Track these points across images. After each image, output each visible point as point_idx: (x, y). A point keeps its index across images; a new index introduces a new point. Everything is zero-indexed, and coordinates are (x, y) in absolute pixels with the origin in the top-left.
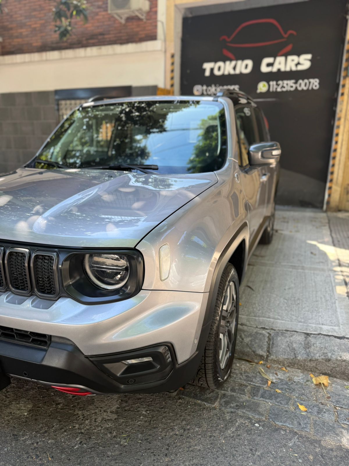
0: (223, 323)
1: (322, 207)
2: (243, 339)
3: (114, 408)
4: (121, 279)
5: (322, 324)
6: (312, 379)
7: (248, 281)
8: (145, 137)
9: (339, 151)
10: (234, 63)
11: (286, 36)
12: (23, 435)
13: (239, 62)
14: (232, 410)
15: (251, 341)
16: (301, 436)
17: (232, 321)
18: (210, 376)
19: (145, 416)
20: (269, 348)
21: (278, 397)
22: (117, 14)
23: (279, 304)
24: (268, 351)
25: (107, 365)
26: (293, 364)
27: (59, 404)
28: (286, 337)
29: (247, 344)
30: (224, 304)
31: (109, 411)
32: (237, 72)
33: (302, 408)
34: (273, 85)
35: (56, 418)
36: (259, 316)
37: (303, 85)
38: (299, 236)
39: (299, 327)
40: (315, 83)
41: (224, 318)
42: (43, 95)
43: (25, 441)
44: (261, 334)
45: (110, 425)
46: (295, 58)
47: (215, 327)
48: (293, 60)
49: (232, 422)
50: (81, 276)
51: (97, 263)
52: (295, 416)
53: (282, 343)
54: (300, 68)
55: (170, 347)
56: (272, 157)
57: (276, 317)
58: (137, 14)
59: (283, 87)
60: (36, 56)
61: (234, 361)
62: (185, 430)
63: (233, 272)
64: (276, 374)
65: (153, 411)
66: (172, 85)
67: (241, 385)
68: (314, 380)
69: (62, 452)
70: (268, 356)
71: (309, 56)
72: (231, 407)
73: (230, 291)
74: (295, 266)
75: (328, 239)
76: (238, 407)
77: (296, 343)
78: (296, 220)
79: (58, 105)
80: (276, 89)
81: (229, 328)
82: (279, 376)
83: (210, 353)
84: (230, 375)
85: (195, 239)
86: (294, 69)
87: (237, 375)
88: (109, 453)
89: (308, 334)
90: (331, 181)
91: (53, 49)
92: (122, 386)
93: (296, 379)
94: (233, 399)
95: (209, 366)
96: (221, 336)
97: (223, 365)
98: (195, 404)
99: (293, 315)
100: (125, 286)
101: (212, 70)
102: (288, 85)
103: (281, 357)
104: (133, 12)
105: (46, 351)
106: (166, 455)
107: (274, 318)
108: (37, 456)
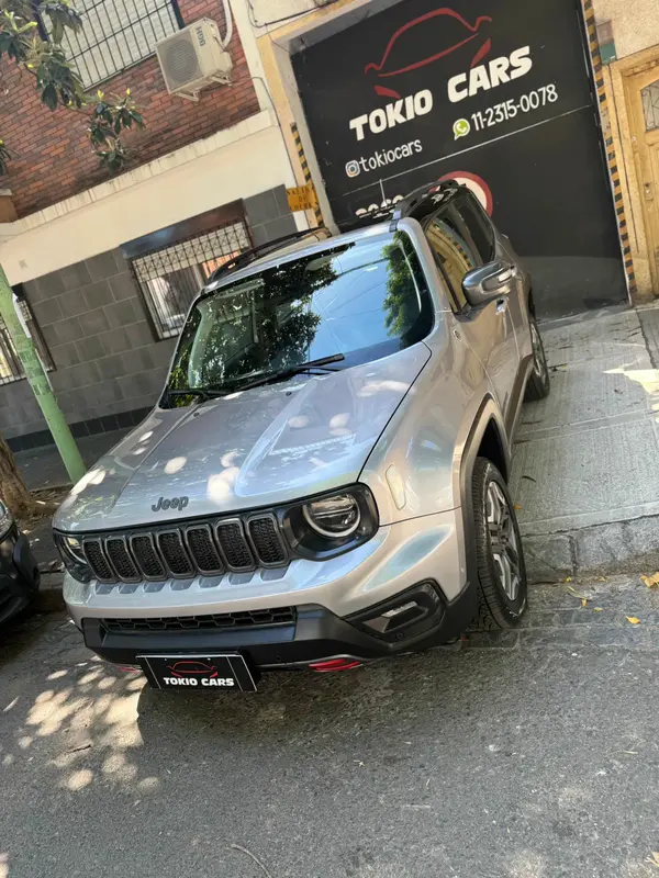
0: (493, 540)
1: (626, 299)
2: (534, 555)
3: (386, 684)
4: (353, 522)
5: (645, 502)
6: (643, 580)
7: (523, 469)
8: (306, 300)
9: (625, 196)
10: (399, 104)
11: (474, 29)
12: (291, 739)
13: (409, 100)
14: (540, 647)
15: (546, 554)
16: (635, 652)
17: (509, 535)
18: (497, 611)
19: (429, 682)
20: (573, 557)
21: (599, 616)
22: (182, 92)
23: (576, 491)
24: (574, 562)
25: (367, 623)
26: (614, 568)
27: (317, 697)
28: (594, 535)
29: (542, 560)
30: (487, 515)
31: (381, 688)
32: (410, 116)
33: (633, 620)
34: (478, 118)
35: (320, 712)
36: (550, 517)
37: (529, 102)
38: (593, 366)
39: (612, 515)
40: (550, 92)
41: (494, 533)
42: (103, 260)
43: (295, 744)
44: (558, 541)
45: (387, 702)
46: (503, 60)
47: (484, 548)
48: (500, 66)
49: (541, 660)
50: (305, 531)
51: (318, 510)
52: (626, 631)
53: (591, 545)
54: (515, 74)
55: (434, 584)
56: (501, 284)
57: (576, 511)
58: (214, 79)
59: (496, 116)
60: (73, 202)
61: (529, 587)
62: (483, 684)
63: (489, 467)
64: (593, 589)
65: (436, 673)
66: (308, 177)
67: (545, 615)
68: (646, 582)
69: (344, 743)
70: (575, 568)
71: (526, 50)
72: (537, 644)
73: (493, 493)
74: (592, 423)
75: (643, 357)
76: (546, 641)
77: (610, 540)
78: (585, 338)
79: (132, 268)
80: (485, 123)
81: (508, 544)
82: (598, 591)
83: (487, 582)
84: (527, 607)
85: (427, 444)
86: (505, 79)
87: (536, 604)
88: (400, 730)
89: (625, 523)
90: (628, 250)
91: (98, 181)
92: (391, 645)
93: (621, 588)
94: (537, 634)
95: (491, 598)
96: (496, 557)
97: (512, 595)
98: (489, 653)
99: (600, 501)
100: (359, 527)
101: (366, 127)
102: (505, 110)
103: (595, 564)
104: (208, 79)
105: (295, 625)
106: (468, 714)
107: (572, 514)
108: (317, 754)
